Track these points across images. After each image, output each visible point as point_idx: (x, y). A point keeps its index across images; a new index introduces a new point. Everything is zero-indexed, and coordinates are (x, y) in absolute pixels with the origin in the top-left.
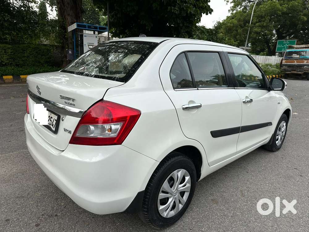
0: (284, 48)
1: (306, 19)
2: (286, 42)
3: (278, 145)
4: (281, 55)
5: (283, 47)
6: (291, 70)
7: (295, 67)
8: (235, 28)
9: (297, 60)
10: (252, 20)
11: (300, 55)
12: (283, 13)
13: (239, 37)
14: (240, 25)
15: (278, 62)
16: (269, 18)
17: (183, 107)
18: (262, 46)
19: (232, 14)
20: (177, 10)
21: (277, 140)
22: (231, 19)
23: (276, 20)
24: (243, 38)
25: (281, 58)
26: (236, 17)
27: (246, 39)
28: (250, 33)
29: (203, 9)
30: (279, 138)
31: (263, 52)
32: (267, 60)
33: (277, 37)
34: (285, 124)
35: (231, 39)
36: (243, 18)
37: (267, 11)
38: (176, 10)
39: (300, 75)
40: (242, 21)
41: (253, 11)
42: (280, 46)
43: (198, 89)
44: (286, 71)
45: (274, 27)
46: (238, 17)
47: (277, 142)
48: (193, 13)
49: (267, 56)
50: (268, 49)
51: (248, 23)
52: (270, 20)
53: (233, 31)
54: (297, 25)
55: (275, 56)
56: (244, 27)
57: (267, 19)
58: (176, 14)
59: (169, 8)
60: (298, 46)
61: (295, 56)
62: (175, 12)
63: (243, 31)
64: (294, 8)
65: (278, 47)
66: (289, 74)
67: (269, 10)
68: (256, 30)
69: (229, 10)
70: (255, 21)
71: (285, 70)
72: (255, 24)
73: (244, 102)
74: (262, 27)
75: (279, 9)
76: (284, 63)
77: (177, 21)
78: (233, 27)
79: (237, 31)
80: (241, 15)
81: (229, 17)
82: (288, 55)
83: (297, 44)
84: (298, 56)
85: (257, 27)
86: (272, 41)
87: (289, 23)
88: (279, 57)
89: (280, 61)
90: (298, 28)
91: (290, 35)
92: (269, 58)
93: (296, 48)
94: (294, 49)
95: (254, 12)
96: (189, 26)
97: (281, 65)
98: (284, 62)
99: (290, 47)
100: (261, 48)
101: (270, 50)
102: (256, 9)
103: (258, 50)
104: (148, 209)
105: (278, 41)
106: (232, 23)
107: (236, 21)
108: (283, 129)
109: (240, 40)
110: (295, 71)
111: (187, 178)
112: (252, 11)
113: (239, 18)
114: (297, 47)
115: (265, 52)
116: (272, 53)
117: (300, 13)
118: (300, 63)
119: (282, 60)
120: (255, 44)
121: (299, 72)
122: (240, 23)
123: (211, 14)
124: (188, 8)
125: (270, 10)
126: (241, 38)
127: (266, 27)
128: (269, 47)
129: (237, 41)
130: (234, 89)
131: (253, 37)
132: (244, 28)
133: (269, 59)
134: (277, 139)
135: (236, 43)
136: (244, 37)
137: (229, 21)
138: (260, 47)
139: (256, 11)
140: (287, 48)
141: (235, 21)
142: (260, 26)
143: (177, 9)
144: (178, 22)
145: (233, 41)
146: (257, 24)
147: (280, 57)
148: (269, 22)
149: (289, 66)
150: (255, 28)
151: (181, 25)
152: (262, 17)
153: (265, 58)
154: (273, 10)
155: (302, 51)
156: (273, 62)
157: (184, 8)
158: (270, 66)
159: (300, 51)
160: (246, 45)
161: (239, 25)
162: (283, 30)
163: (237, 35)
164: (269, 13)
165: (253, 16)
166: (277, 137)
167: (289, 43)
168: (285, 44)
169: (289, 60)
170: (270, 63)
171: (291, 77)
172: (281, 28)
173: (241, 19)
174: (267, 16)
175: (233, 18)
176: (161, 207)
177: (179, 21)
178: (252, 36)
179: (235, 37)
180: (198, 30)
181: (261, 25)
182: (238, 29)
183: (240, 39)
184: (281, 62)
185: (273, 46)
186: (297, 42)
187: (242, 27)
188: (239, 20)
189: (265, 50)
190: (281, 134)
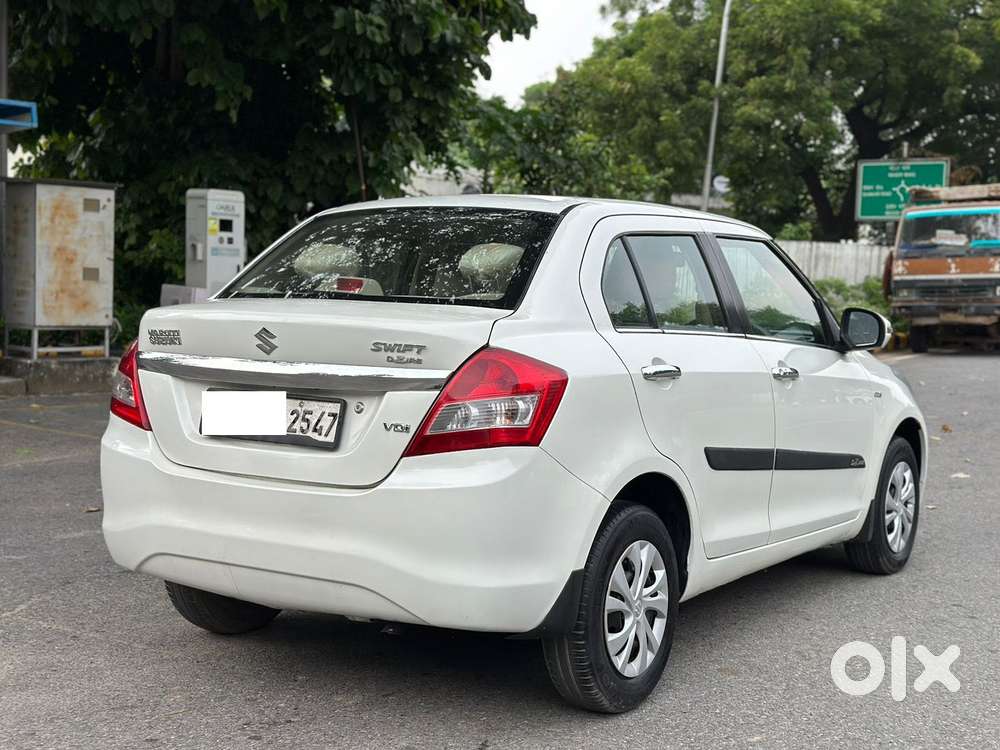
0: (894, 199)
1: (976, 60)
2: (902, 170)
3: (895, 548)
4: (884, 233)
5: (888, 194)
6: (938, 307)
7: (953, 291)
8: (643, 102)
9: (958, 260)
10: (727, 64)
11: (971, 233)
12: (873, 32)
13: (668, 151)
14: (669, 89)
15: (874, 273)
16: (805, 57)
17: (645, 371)
18: (786, 193)
19: (621, 27)
20: (379, 27)
21: (891, 530)
22: (619, 58)
23: (841, 64)
24: (692, 155)
25: (886, 252)
26: (643, 44)
27: (705, 158)
28: (722, 128)
29: (494, 15)
30: (897, 523)
31: (794, 223)
32: (821, 264)
33: (853, 143)
34: (908, 475)
35: (632, 157)
36: (681, 51)
37: (794, 20)
38: (371, 23)
39: (982, 330)
40: (674, 67)
41: (725, 20)
42: (874, 190)
43: (664, 333)
44: (913, 316)
45: (834, 97)
46: (654, 44)
47: (890, 537)
48: (454, 41)
49: (815, 244)
50: (816, 205)
51: (708, 78)
52: (812, 65)
53: (639, 116)
54: (943, 91)
55: (855, 238)
56: (689, 99)
57: (795, 57)
58: (375, 43)
59: (339, 13)
60: (957, 192)
61: (945, 238)
62: (368, 33)
63: (687, 117)
64: (917, 10)
65: (864, 199)
66: (927, 327)
67: (802, 14)
68: (751, 115)
69: (603, 10)
70: (739, 67)
71: (911, 311)
72: (741, 83)
73: (776, 376)
74: (779, 97)
75: (848, 13)
76: (902, 274)
77: (377, 77)
78: (634, 96)
79: (656, 116)
80: (667, 37)
81: (609, 43)
82: (916, 237)
83: (952, 182)
84: (961, 241)
85: (754, 96)
86: (832, 162)
87: (903, 78)
88: (876, 248)
89: (883, 268)
90: (946, 102)
91: (915, 137)
92: (827, 251)
93: (950, 201)
94: (943, 205)
95: (733, 24)
96: (436, 101)
97: (889, 284)
98: (899, 268)
99: (921, 198)
100: (781, 204)
101: (830, 210)
102: (738, 10)
103: (767, 212)
104: (586, 629)
105: (862, 166)
106: (628, 77)
107: (649, 69)
108: (905, 492)
109: (676, 165)
110: (955, 310)
111: (660, 574)
112: (720, 20)
113: (657, 53)
114: (952, 197)
115: (804, 220)
116: (837, 226)
117: (947, 32)
118: (977, 272)
119: (890, 260)
120: (747, 182)
121: (977, 314)
122: (668, 74)
123: (527, 37)
124: (429, 18)
125: (806, 14)
126: (679, 152)
127: (796, 99)
128: (819, 195)
129: (661, 167)
130: (746, 338)
131: (741, 148)
132: (689, 104)
133: (828, 258)
134: (887, 523)
135: (659, 179)
136: (692, 149)
137: (612, 64)
138: (778, 199)
139: (741, 19)
140: (905, 202)
141: (641, 68)
142: (764, 94)
143: (378, 20)
144: (382, 80)
145: (643, 169)
146: (753, 84)
147: (880, 244)
148: (811, 73)
149: (928, 289)
150: (746, 104)
151: (396, 95)
152: (771, 49)
153: (807, 252)
154: (821, 17)
155: (978, 216)
156: (847, 269)
157: (410, 18)
158: (838, 293)
159: (967, 217)
160: (706, 189)
161: (666, 89)
162: (880, 112)
163: (655, 139)
164: (805, 31)
165: (728, 44)
166: (887, 517)
167: (912, 175)
168: (897, 181)
169: (924, 260)
170: (836, 276)
171: (945, 344)
172: (869, 103)
173: (672, 59)
174: (797, 45)
175: (629, 53)
176: (611, 637)
177: (386, 78)
178: (731, 142)
179: (647, 147)
180: (474, 115)
181: (772, 89)
182: (661, 109)
183: (676, 159)
184: (888, 272)
185: (838, 189)
186: (952, 169)
187: (677, 97)
188: (661, 63)
189: (804, 210)
190: (902, 512)
